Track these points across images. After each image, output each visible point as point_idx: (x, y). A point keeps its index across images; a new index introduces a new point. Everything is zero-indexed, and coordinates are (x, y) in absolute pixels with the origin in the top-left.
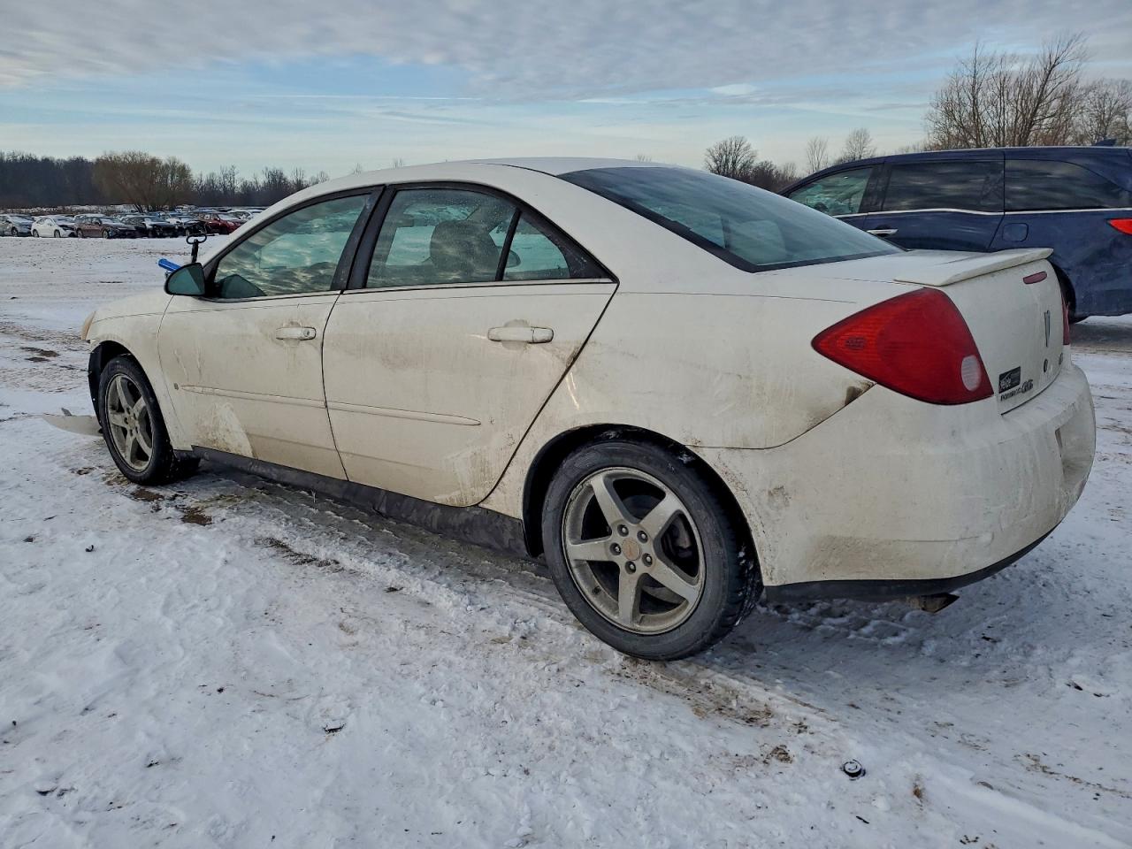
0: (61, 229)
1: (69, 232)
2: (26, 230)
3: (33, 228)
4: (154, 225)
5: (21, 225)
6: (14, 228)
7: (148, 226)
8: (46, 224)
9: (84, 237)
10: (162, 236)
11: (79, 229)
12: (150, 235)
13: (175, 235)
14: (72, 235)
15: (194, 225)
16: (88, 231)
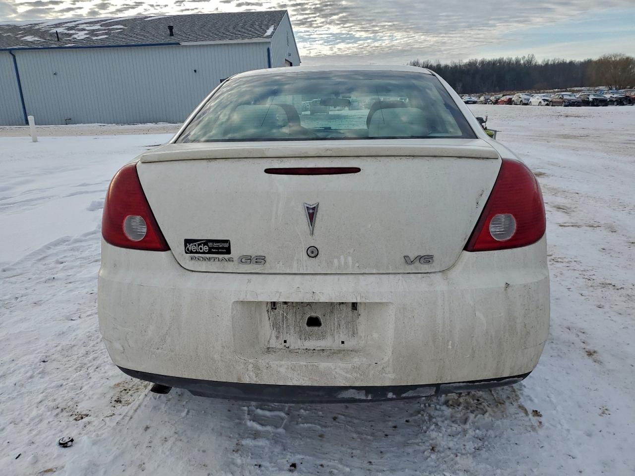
0: (542, 102)
1: (546, 103)
2: (526, 102)
3: (530, 101)
4: (595, 99)
5: (525, 99)
6: (521, 101)
7: (591, 99)
8: (536, 99)
9: (552, 106)
10: (597, 106)
11: (551, 101)
12: (590, 105)
13: (606, 105)
14: (547, 105)
15: (620, 99)
16: (555, 102)
